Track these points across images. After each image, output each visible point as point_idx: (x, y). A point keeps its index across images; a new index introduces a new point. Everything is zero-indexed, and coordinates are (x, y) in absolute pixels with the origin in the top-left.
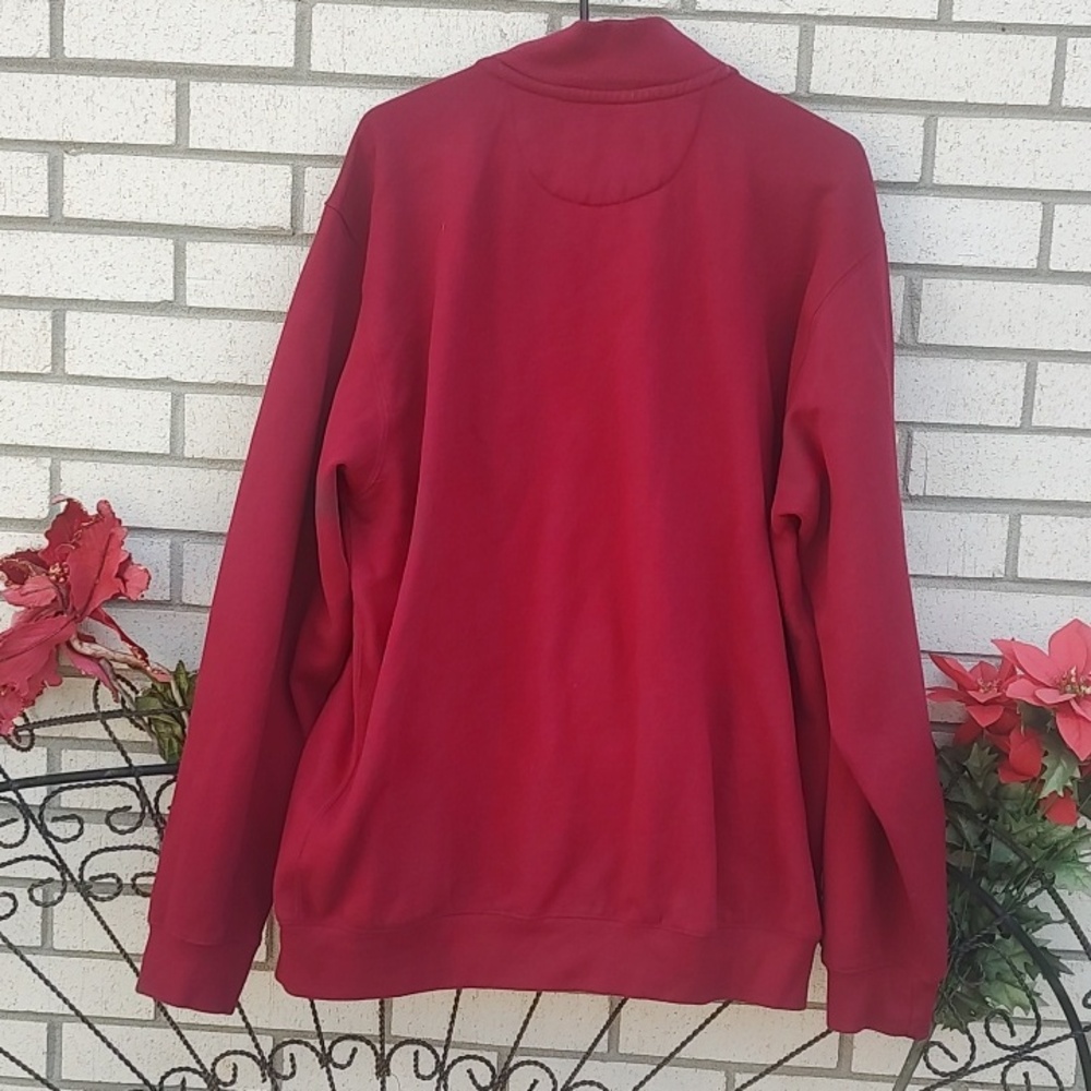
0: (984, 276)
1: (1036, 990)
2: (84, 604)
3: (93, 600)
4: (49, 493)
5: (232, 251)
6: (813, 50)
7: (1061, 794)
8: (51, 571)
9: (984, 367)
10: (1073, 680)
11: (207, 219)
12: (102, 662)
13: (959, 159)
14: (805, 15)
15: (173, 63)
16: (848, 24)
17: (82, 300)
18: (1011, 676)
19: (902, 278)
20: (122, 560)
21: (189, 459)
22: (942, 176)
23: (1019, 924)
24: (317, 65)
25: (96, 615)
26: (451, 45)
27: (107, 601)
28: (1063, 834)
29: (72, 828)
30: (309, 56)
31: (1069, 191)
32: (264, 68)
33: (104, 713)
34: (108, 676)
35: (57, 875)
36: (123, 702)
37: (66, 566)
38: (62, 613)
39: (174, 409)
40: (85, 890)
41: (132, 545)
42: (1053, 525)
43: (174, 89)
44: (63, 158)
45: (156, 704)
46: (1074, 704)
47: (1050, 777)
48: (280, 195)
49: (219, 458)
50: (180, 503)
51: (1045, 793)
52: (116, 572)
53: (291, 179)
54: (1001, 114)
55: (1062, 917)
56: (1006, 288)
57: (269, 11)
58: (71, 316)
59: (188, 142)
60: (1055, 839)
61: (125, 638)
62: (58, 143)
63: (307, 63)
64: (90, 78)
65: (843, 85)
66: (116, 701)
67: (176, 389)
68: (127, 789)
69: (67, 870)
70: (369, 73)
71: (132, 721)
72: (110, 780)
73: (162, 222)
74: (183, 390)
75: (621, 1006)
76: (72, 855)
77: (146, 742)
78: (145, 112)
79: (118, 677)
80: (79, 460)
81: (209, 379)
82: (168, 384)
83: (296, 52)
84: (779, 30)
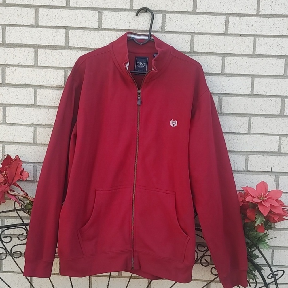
0: (238, 96)
1: (256, 275)
2: (11, 181)
3: (14, 181)
4: (2, 153)
5: (49, 91)
6: (194, 41)
7: (260, 225)
8: (3, 173)
9: (238, 118)
10: (262, 196)
11: (43, 83)
12: (16, 196)
13: (231, 67)
14: (192, 32)
15: (34, 45)
16: (203, 34)
17: (11, 104)
18: (247, 195)
19: (218, 96)
20: (21, 170)
21: (38, 144)
22: (227, 71)
23: (251, 258)
24: (70, 45)
25: (15, 184)
26: (104, 40)
27: (17, 181)
28: (261, 235)
29: (8, 239)
30: (68, 43)
31: (258, 75)
32: (57, 46)
33: (17, 209)
34: (18, 200)
35: (5, 252)
36: (22, 206)
37: (7, 172)
38: (6, 184)
39: (34, 131)
40: (12, 256)
41: (24, 166)
42: (256, 157)
43: (34, 51)
44: (5, 68)
45: (30, 207)
46: (262, 202)
47: (257, 220)
48: (61, 77)
49: (46, 143)
50: (36, 155)
51: (256, 225)
52: (20, 173)
53: (64, 73)
54: (241, 56)
55: (262, 256)
56: (243, 99)
57: (58, 31)
58: (8, 108)
59: (38, 64)
60: (259, 236)
61: (22, 190)
62: (4, 64)
63: (68, 44)
64: (12, 48)
65: (202, 50)
66: (20, 206)
67: (35, 126)
68: (23, 229)
69: (7, 250)
70: (84, 47)
71: (24, 211)
72: (18, 227)
73: (31, 84)
74: (37, 126)
75: (151, 282)
76: (9, 246)
77: (27, 217)
78: (26, 57)
79: (20, 200)
80: (10, 145)
81: (43, 124)
82: (33, 125)
83: (65, 42)
84: (186, 36)
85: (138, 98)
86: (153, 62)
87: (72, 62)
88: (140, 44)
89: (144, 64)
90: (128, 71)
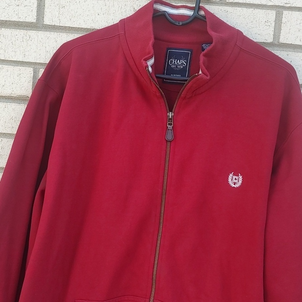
5: (4, 106)
6: (282, 23)
14: (279, 6)
24: (47, 21)
26: (110, 14)
30: (43, 17)
32: (22, 22)
48: (27, 81)
53: (32, 74)
63: (42, 21)
65: (295, 40)
70: (71, 26)
83: (37, 15)
84: (266, 13)
85: (167, 127)
86: (202, 58)
87: (49, 54)
88: (177, 24)
89: (182, 64)
90: (150, 74)
